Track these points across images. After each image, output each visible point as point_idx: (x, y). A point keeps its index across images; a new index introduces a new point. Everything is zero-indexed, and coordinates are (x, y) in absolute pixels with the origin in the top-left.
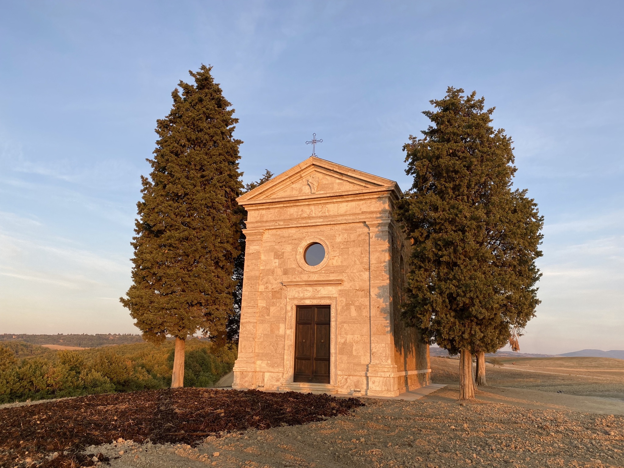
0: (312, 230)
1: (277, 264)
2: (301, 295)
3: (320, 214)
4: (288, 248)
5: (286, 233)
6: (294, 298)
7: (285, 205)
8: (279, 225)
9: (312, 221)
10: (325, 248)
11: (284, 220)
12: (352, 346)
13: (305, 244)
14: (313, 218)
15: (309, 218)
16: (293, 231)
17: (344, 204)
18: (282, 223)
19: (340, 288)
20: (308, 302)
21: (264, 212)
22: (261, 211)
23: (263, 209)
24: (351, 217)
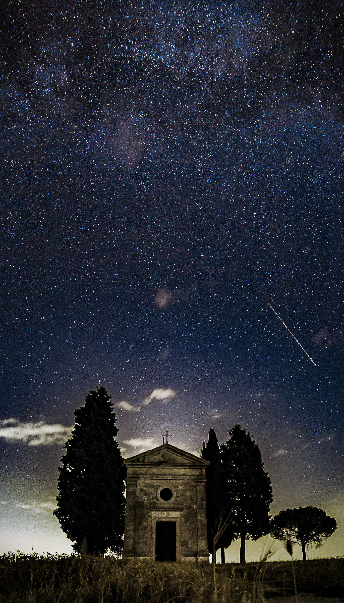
0: (165, 481)
1: (146, 498)
2: (160, 516)
3: (170, 473)
4: (152, 490)
5: (150, 481)
6: (156, 518)
7: (151, 467)
8: (147, 477)
9: (166, 477)
10: (173, 492)
11: (150, 475)
12: (188, 542)
13: (161, 489)
14: (166, 475)
15: (164, 475)
16: (155, 481)
17: (183, 470)
18: (148, 476)
19: (181, 513)
20: (164, 520)
21: (137, 469)
22: (135, 468)
23: (137, 468)
24: (187, 477)
